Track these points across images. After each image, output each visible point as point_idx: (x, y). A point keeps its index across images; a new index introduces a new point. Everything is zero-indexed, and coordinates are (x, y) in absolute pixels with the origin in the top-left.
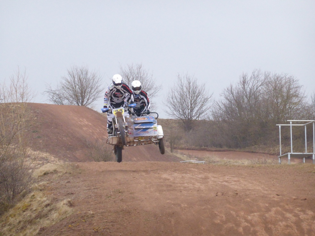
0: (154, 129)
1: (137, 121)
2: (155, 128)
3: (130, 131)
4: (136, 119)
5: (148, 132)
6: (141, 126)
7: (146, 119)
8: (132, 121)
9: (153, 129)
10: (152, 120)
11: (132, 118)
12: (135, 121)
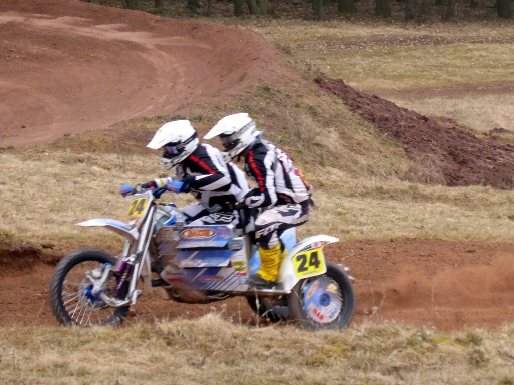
0: (237, 270)
1: (186, 240)
2: (238, 267)
3: (174, 274)
4: (186, 234)
5: (222, 278)
6: (197, 257)
7: (211, 233)
8: (177, 239)
9: (232, 269)
10: (228, 237)
11: (175, 229)
12: (183, 239)
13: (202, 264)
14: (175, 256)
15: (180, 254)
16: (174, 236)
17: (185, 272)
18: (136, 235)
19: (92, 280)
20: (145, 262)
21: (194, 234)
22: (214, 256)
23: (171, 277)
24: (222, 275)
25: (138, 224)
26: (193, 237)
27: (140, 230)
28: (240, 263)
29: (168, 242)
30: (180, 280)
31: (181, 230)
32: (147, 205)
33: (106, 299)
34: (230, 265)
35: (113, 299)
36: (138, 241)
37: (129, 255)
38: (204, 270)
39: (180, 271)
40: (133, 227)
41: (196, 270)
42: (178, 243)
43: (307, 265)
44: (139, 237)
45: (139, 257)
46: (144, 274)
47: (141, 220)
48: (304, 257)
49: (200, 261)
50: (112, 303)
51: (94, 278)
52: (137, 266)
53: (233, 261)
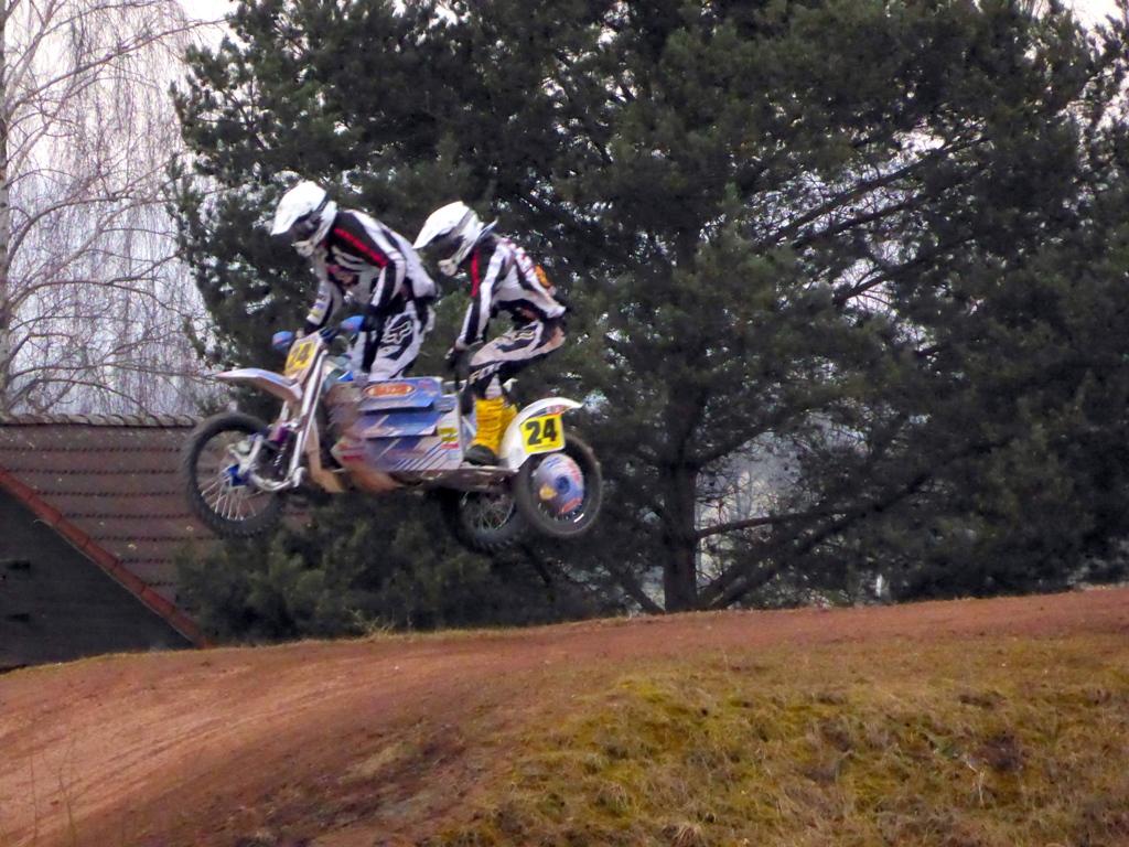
0: (444, 439)
1: (372, 401)
2: (446, 435)
3: (351, 449)
4: (372, 392)
5: (422, 452)
6: (387, 423)
7: (409, 389)
9: (438, 439)
10: (432, 394)
11: (355, 386)
12: (366, 400)
13: (395, 432)
14: (353, 424)
15: (361, 421)
16: (352, 396)
17: (369, 446)
18: (298, 394)
19: (238, 456)
20: (311, 432)
21: (384, 392)
22: (411, 421)
23: (346, 453)
24: (422, 448)
25: (301, 380)
26: (381, 397)
27: (304, 387)
28: (450, 430)
29: (343, 405)
30: (359, 458)
31: (365, 387)
32: (313, 353)
33: (258, 480)
34: (435, 434)
35: (268, 481)
36: (300, 402)
37: (289, 419)
38: (397, 441)
39: (361, 444)
40: (295, 381)
41: (385, 440)
42: (359, 404)
43: (540, 436)
44: (303, 397)
45: (303, 424)
46: (310, 449)
47: (305, 372)
48: (536, 424)
49: (391, 429)
50: (267, 485)
51: (241, 453)
52: (300, 434)
53: (441, 427)
